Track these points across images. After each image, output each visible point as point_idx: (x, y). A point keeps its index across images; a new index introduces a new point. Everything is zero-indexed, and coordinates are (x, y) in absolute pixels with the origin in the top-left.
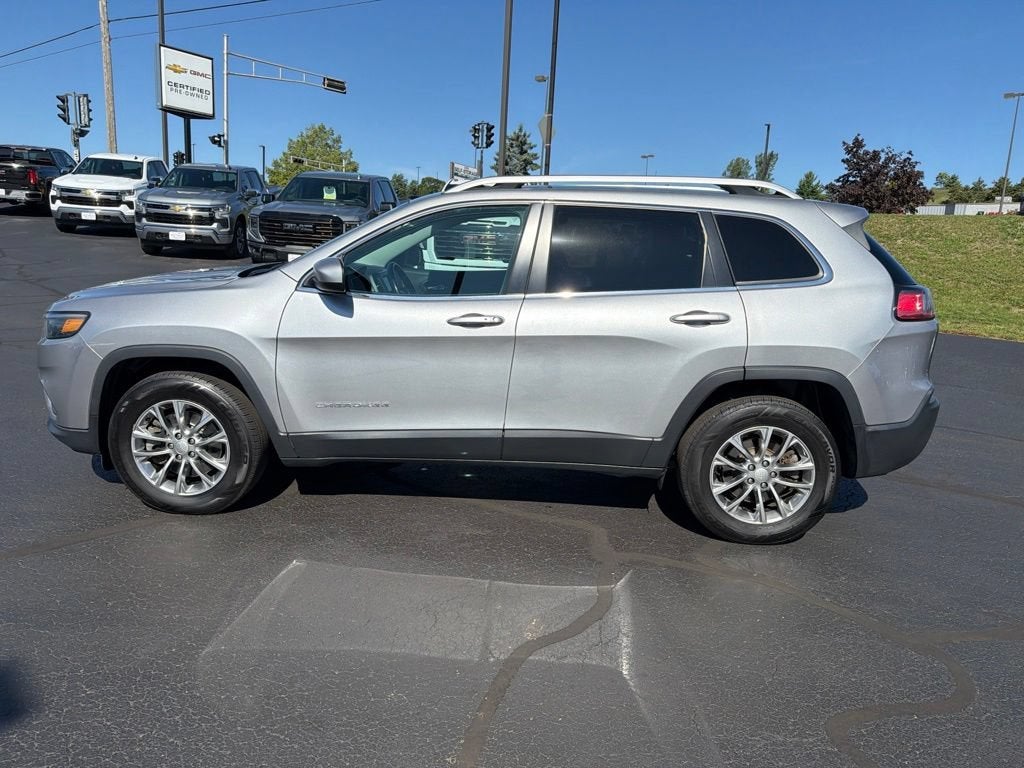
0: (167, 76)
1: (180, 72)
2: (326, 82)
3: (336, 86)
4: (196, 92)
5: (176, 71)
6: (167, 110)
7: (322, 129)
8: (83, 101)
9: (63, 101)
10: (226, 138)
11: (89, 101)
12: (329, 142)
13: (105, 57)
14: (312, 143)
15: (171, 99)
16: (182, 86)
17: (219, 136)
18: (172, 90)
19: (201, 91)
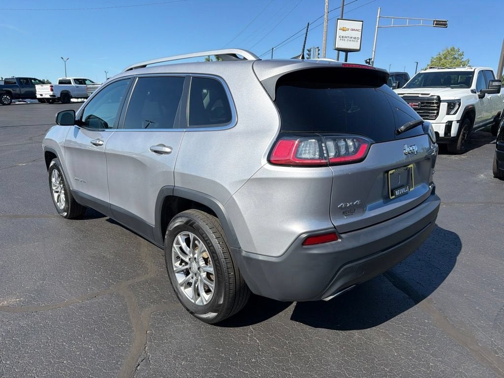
0: (340, 33)
1: (345, 30)
2: (435, 22)
3: (442, 24)
4: (352, 39)
5: (344, 30)
6: (339, 50)
7: (453, 49)
8: (317, 50)
9: (309, 51)
10: (373, 60)
11: (319, 50)
12: (455, 56)
13: (325, 29)
14: (445, 58)
15: (340, 44)
16: (346, 37)
17: (370, 59)
18: (341, 39)
19: (355, 38)
